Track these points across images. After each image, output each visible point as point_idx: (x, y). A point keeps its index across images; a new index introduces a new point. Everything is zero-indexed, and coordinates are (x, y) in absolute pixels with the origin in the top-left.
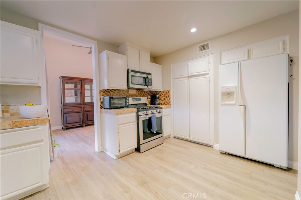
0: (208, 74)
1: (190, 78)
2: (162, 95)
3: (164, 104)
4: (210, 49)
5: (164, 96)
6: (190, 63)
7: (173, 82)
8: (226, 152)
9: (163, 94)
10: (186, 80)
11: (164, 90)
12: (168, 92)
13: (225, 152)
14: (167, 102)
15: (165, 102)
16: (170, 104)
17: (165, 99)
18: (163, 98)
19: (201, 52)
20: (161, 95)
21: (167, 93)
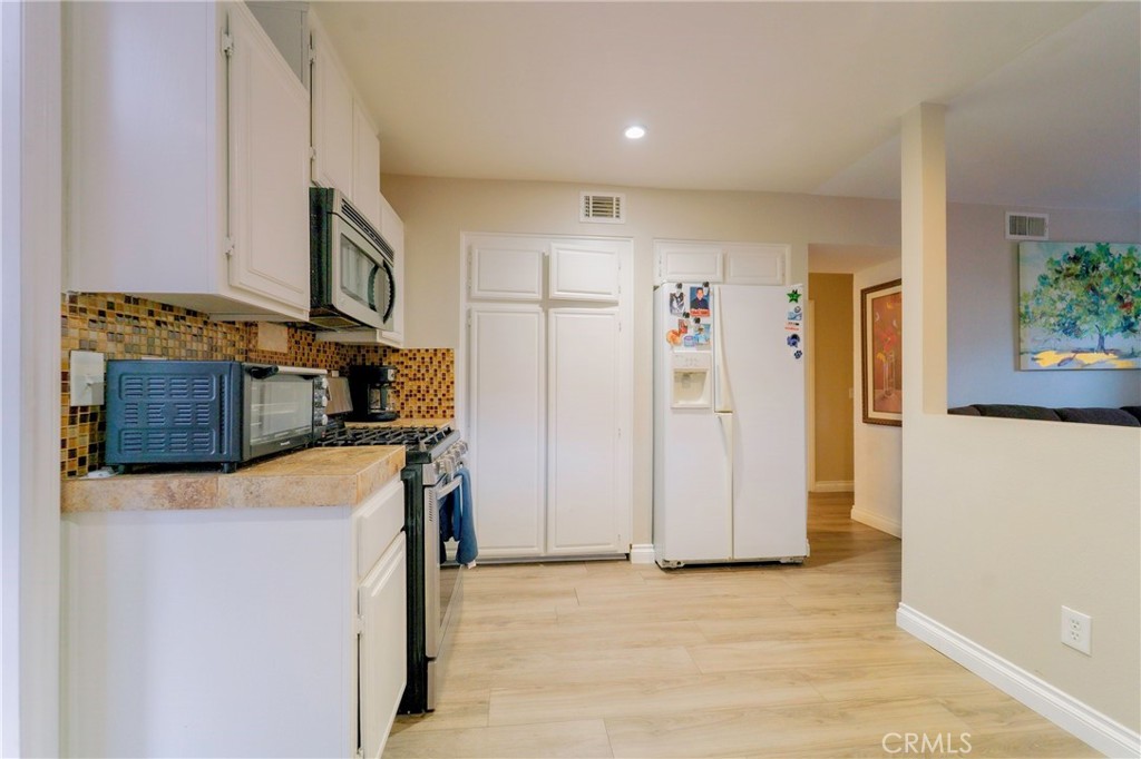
0: (615, 304)
1: (551, 310)
2: (406, 371)
3: (415, 414)
4: (623, 219)
5: (419, 375)
6: (558, 249)
7: (469, 315)
8: (679, 563)
9: (410, 363)
10: (536, 316)
11: (414, 347)
12: (443, 357)
13: (675, 565)
14: (435, 403)
15: (420, 403)
16: (448, 412)
17: (423, 388)
18: (410, 386)
19: (592, 219)
20: (399, 367)
21: (435, 363)
